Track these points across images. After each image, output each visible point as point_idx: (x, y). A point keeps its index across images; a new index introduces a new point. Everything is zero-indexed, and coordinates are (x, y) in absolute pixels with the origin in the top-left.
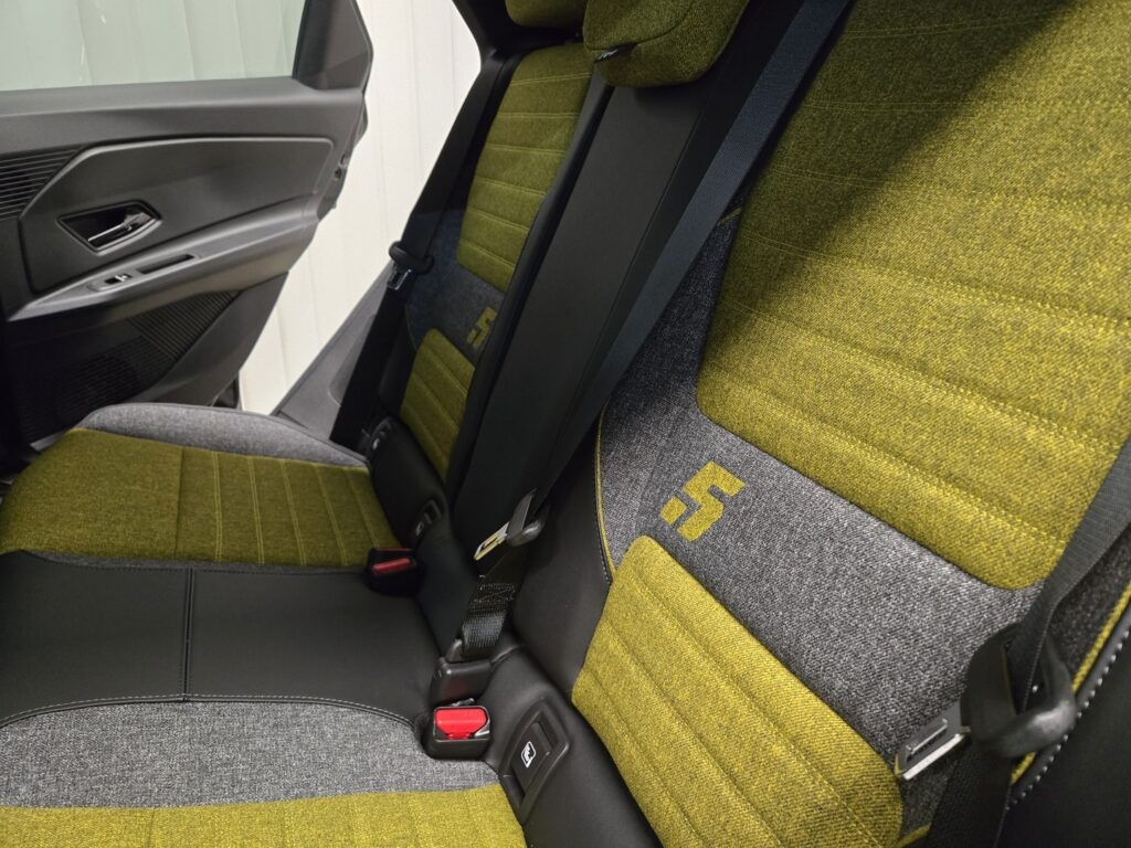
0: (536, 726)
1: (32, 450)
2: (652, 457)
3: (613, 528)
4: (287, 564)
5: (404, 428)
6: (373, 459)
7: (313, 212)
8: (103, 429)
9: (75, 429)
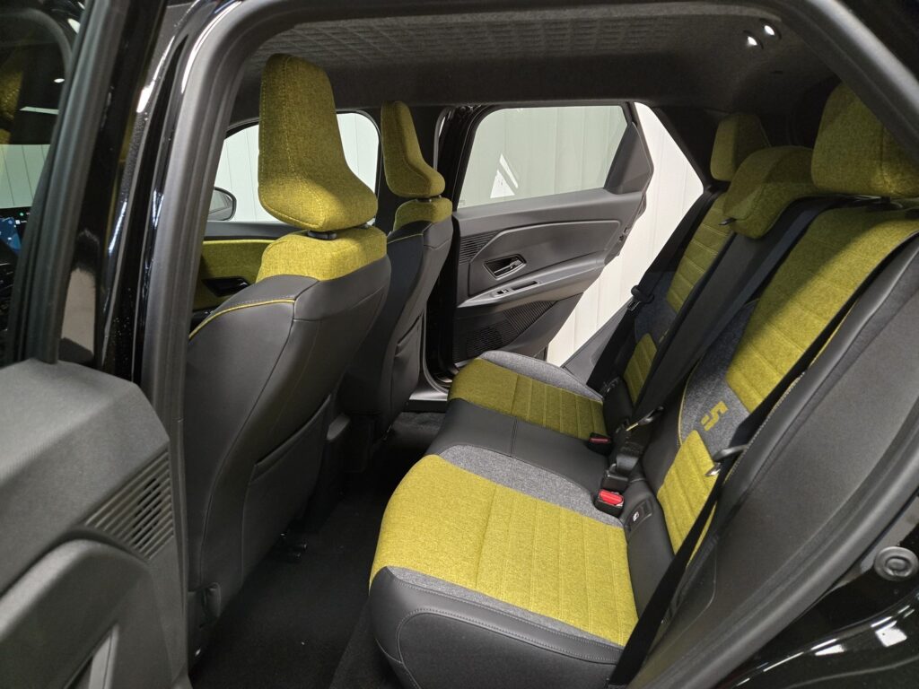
0: (642, 508)
1: (455, 367)
2: (705, 398)
3: (684, 425)
4: (554, 430)
5: (624, 383)
6: (606, 397)
7: (603, 261)
8: (488, 360)
9: (478, 358)
